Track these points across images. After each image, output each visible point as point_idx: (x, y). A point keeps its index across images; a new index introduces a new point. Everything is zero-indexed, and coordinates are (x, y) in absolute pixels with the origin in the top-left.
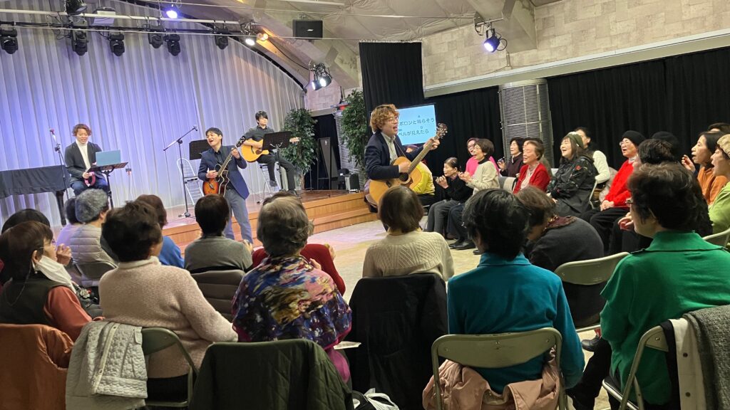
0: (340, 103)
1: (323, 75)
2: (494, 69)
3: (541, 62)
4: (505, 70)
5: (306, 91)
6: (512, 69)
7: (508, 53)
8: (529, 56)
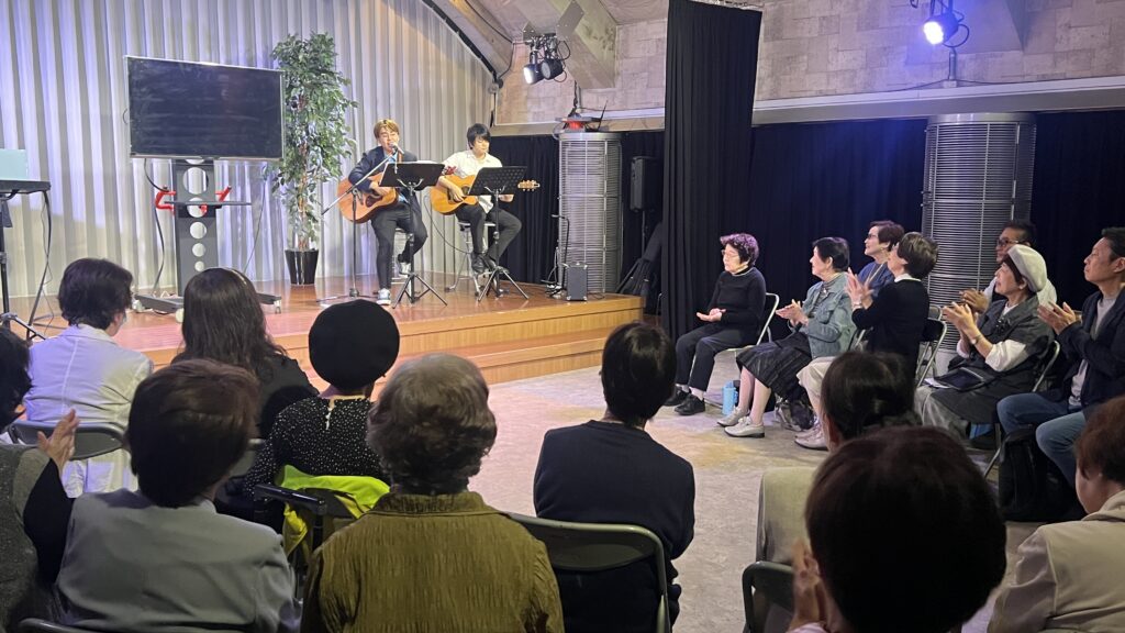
0: (573, 113)
2: (916, 82)
3: (1026, 79)
4: (942, 87)
5: (501, 86)
7: (955, 52)
8: (1001, 63)
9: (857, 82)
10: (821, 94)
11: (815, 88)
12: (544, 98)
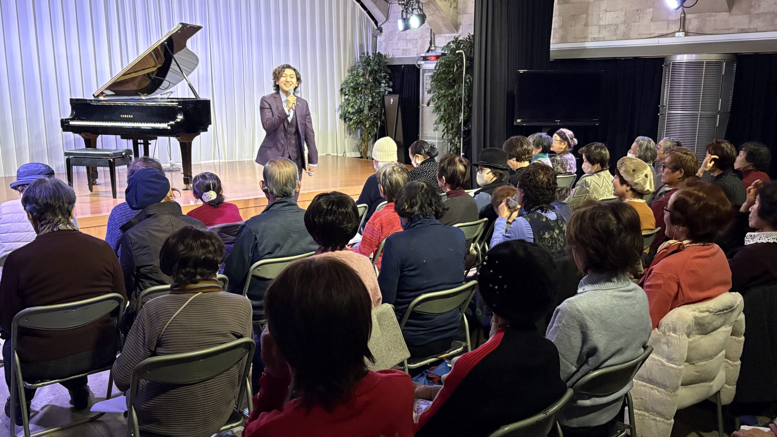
0: (428, 51)
1: (415, 11)
2: (658, 33)
3: (731, 31)
4: (674, 36)
5: (381, 31)
6: (686, 35)
7: (684, 13)
8: (715, 21)
9: (618, 32)
10: (595, 40)
12: (410, 40)
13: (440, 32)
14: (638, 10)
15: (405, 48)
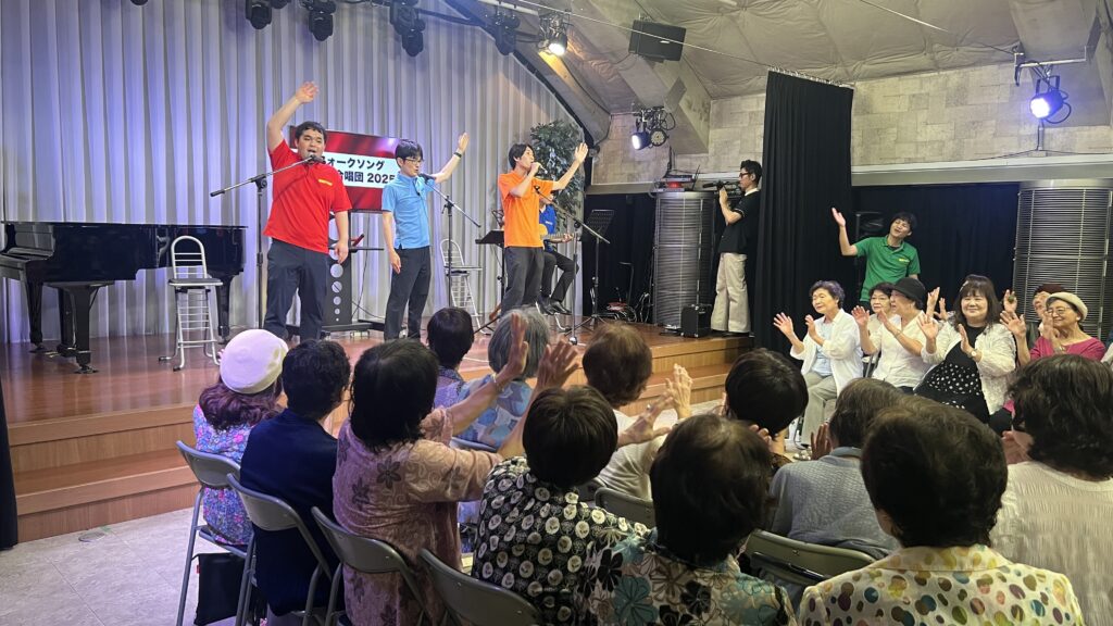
0: (667, 175)
2: (1004, 151)
4: (1030, 156)
5: (598, 151)
6: (1047, 155)
7: (1043, 126)
8: (1089, 136)
9: (945, 151)
10: (909, 161)
11: (904, 156)
12: (639, 162)
13: (684, 152)
14: (973, 123)
15: (632, 172)
